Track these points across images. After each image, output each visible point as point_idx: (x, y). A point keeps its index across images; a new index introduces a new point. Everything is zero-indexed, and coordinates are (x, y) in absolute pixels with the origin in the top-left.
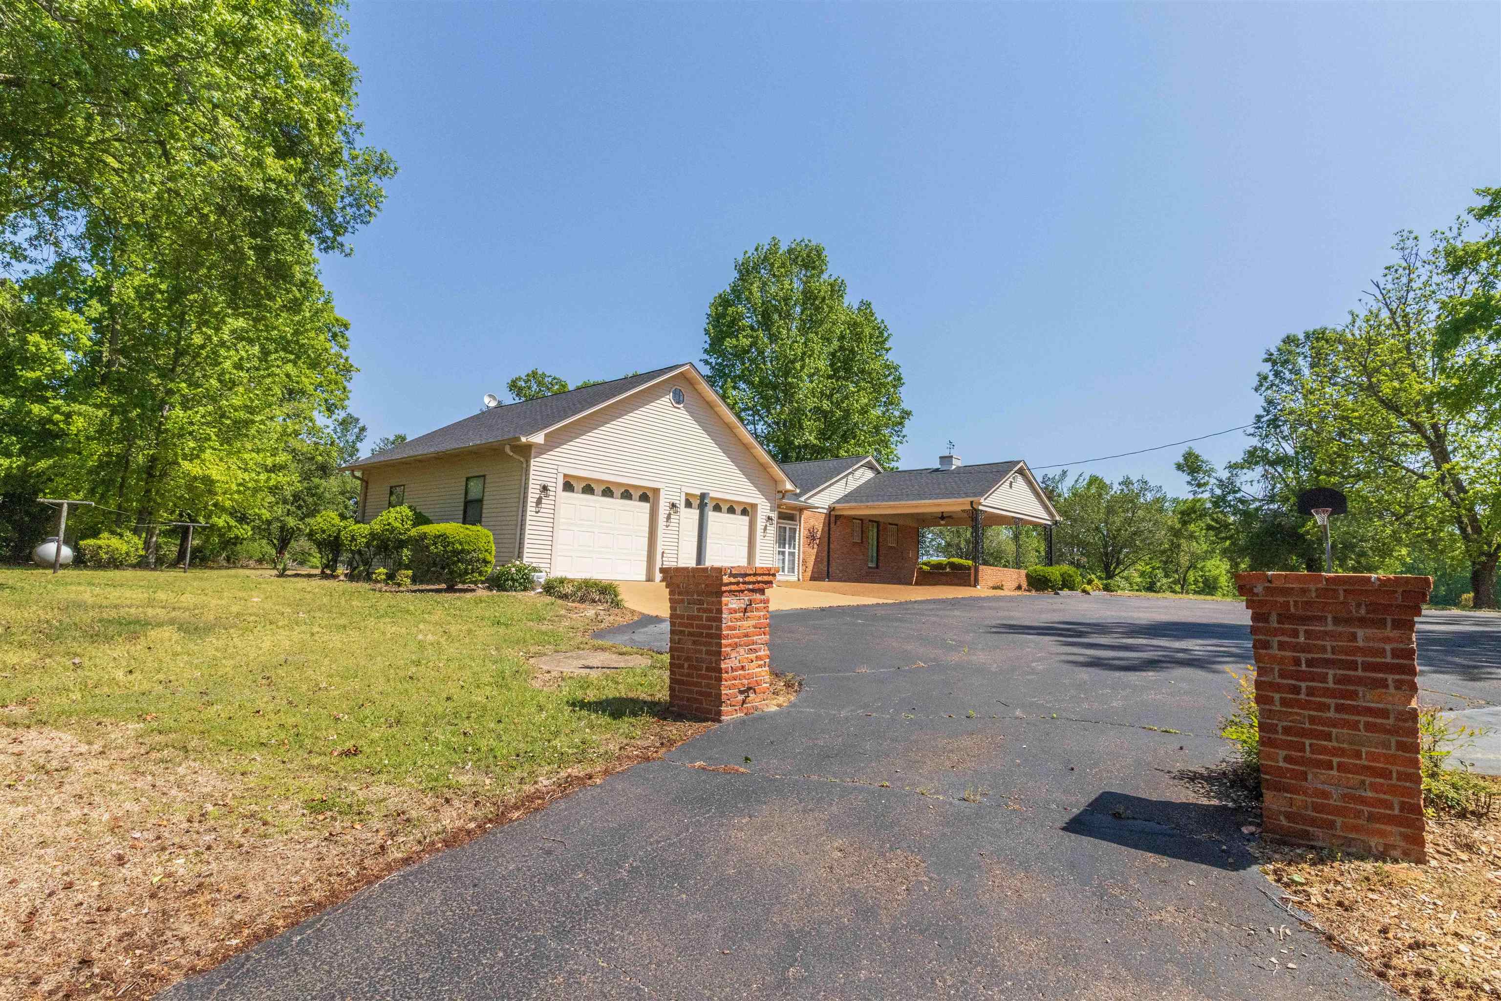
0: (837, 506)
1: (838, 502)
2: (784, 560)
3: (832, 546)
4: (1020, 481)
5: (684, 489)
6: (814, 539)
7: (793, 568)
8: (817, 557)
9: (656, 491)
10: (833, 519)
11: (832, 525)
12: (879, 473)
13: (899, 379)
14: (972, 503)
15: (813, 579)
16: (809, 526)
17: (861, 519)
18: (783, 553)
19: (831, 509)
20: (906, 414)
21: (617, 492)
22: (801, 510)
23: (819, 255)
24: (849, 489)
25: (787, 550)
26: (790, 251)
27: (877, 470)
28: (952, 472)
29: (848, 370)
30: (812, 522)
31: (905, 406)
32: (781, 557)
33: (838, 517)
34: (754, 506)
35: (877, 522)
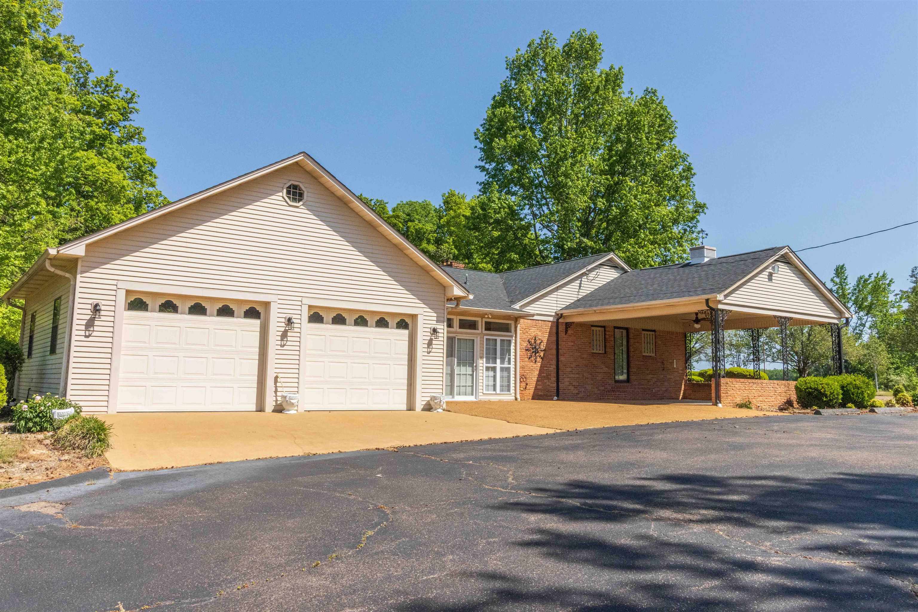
0: (566, 312)
1: (567, 308)
2: (495, 377)
3: (561, 358)
4: (783, 270)
5: (305, 301)
6: (536, 352)
7: (509, 386)
8: (541, 371)
9: (267, 305)
10: (562, 328)
11: (562, 334)
12: (626, 272)
13: (689, 169)
14: (707, 301)
15: (536, 397)
16: (527, 337)
17: (603, 326)
18: (494, 369)
19: (559, 316)
20: (700, 208)
21: (212, 308)
22: (516, 319)
23: (592, 45)
24: (584, 292)
25: (498, 365)
26: (569, 46)
27: (623, 269)
28: (703, 265)
29: (627, 165)
30: (533, 332)
31: (700, 199)
32: (491, 373)
33: (568, 325)
34: (414, 317)
35: (627, 329)
